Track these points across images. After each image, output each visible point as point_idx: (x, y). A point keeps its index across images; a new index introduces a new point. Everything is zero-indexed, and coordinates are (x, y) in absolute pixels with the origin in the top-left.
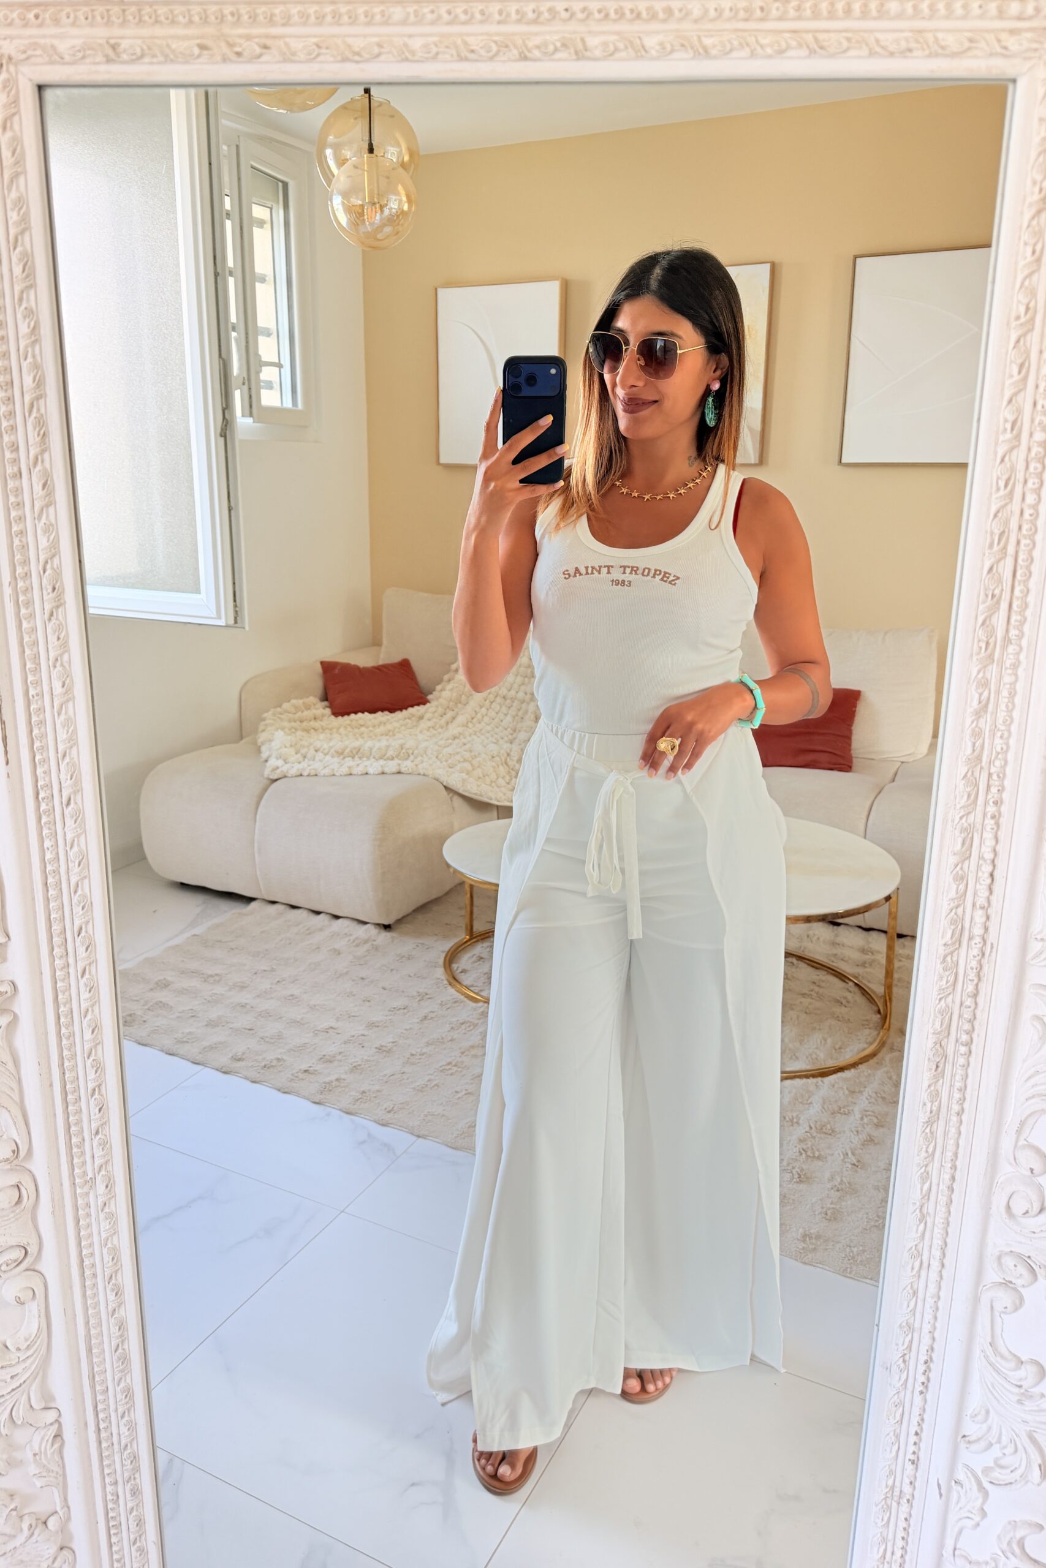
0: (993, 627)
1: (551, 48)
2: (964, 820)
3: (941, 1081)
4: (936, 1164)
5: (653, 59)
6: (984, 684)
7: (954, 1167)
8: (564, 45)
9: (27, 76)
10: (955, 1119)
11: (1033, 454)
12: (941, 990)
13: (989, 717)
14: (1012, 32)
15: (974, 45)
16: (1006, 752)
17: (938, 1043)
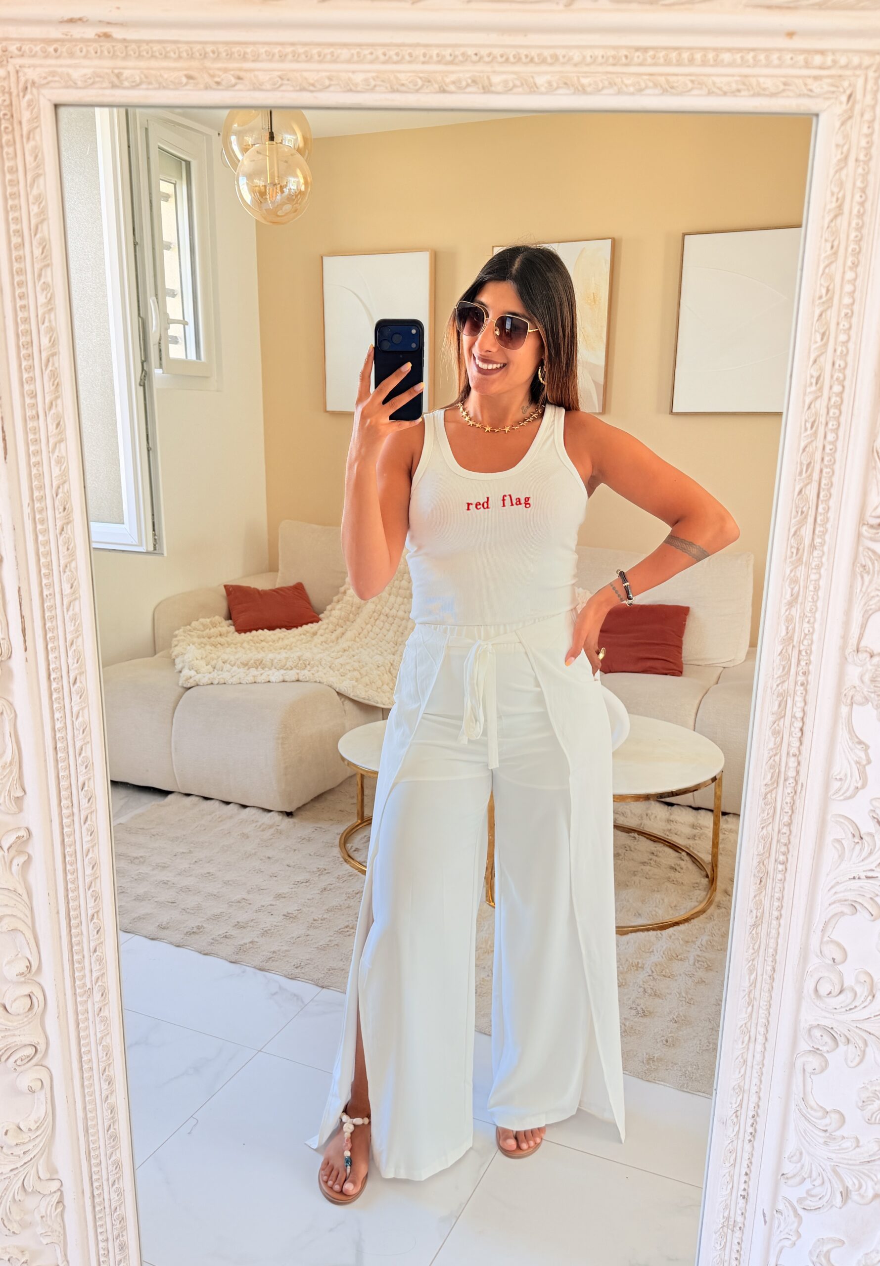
0: (802, 537)
1: (464, 84)
2: (780, 687)
3: (764, 893)
4: (761, 959)
5: (542, 93)
6: (796, 581)
7: (775, 961)
8: (474, 81)
9: (46, 98)
10: (774, 922)
11: (832, 402)
12: (763, 821)
13: (798, 606)
14: (816, 78)
15: (787, 87)
16: (812, 633)
17: (762, 862)
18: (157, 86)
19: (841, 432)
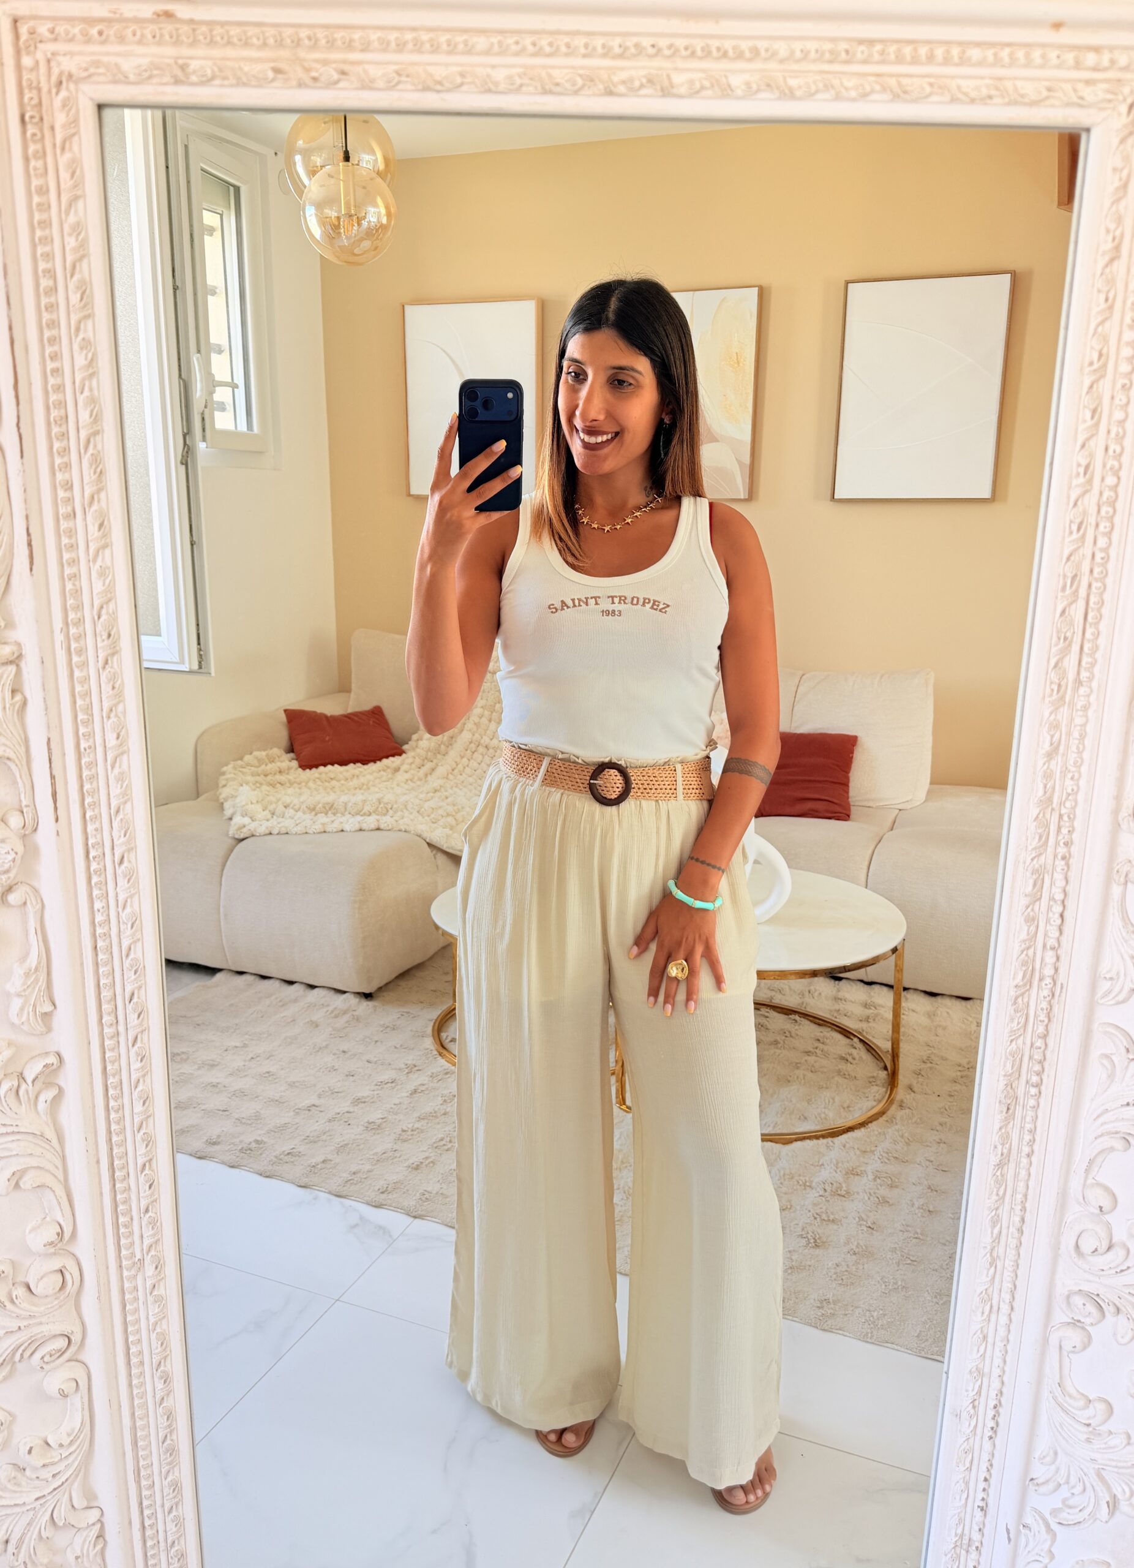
0: (1065, 669)
1: (637, 84)
2: (1034, 862)
3: (1012, 1124)
4: (1007, 1207)
5: (738, 98)
6: (1055, 726)
7: (1024, 1209)
8: (650, 81)
9: (87, 96)
10: (1025, 1161)
11: (1104, 498)
12: (1012, 1032)
13: (1060, 759)
14: (1088, 82)
15: (1051, 94)
16: (1077, 793)
17: (1010, 1085)
18: (234, 82)
19: (1115, 536)
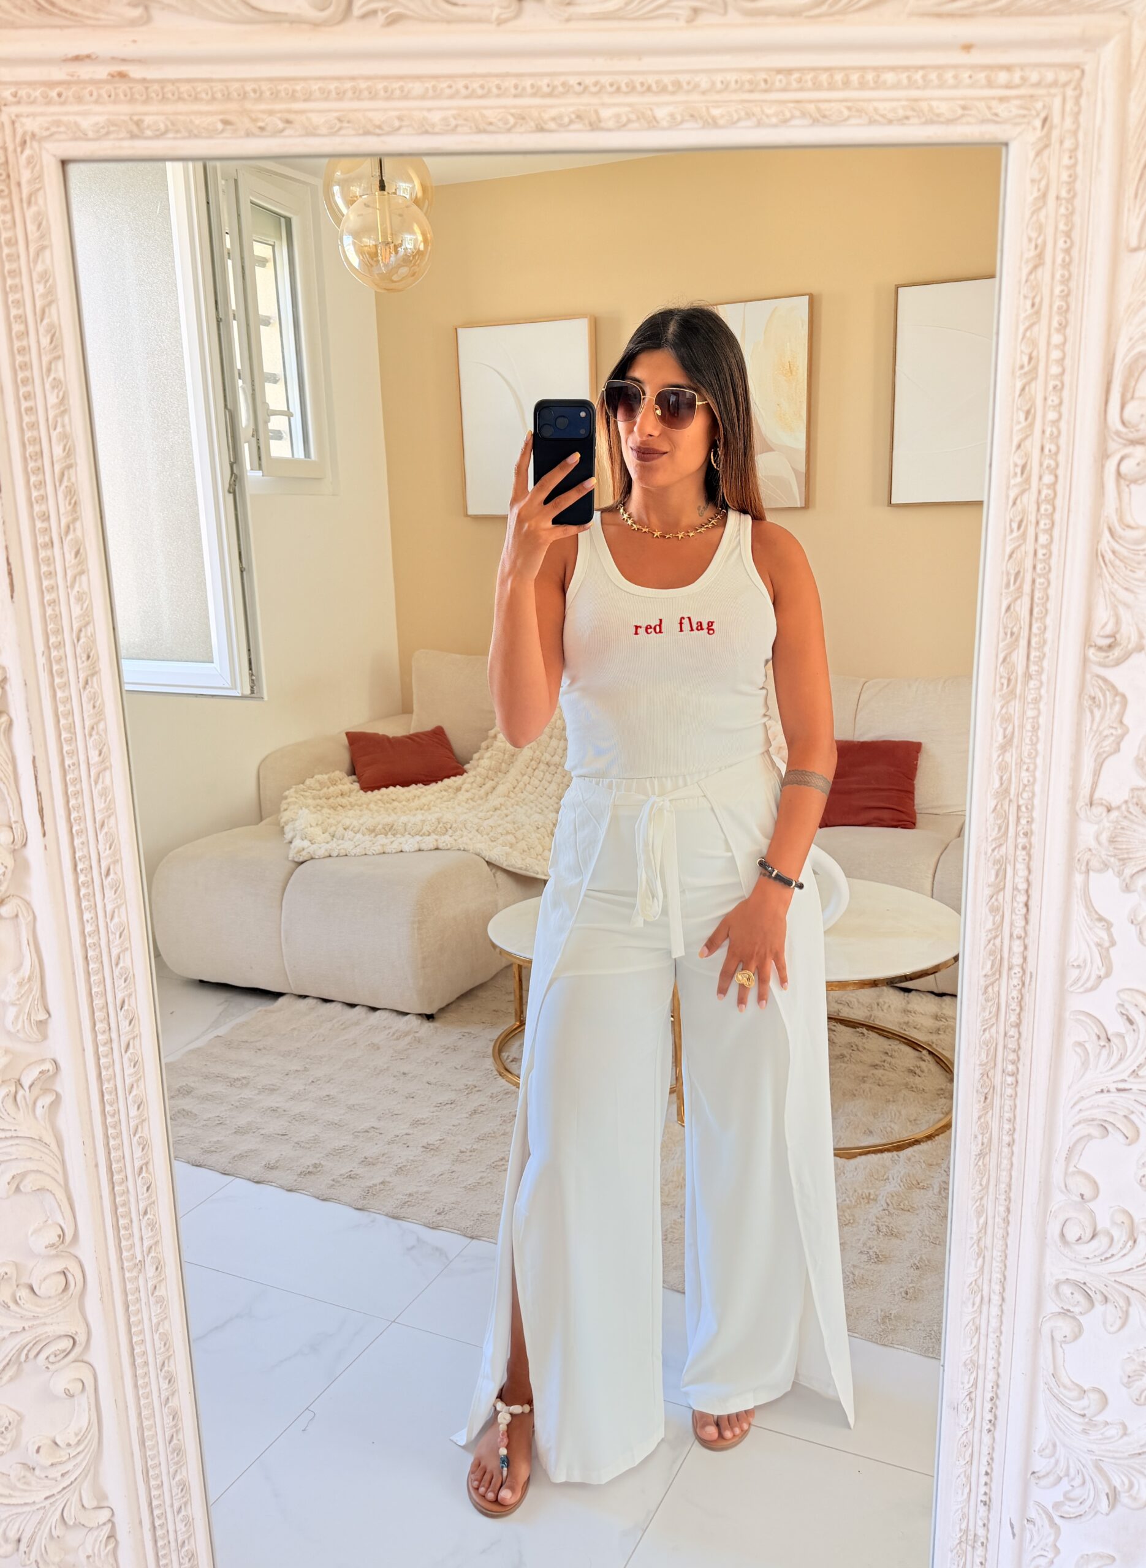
0: (1013, 664)
1: (566, 120)
2: (995, 853)
3: (990, 1113)
4: (991, 1197)
5: (663, 129)
6: (1007, 719)
7: (1008, 1199)
8: (579, 117)
9: (51, 153)
10: (1005, 1150)
11: (1043, 496)
12: (985, 1021)
13: (1014, 750)
14: (1001, 99)
15: (966, 112)
16: (1033, 784)
17: (985, 1074)
19: (1056, 533)
